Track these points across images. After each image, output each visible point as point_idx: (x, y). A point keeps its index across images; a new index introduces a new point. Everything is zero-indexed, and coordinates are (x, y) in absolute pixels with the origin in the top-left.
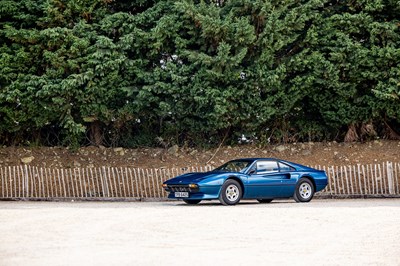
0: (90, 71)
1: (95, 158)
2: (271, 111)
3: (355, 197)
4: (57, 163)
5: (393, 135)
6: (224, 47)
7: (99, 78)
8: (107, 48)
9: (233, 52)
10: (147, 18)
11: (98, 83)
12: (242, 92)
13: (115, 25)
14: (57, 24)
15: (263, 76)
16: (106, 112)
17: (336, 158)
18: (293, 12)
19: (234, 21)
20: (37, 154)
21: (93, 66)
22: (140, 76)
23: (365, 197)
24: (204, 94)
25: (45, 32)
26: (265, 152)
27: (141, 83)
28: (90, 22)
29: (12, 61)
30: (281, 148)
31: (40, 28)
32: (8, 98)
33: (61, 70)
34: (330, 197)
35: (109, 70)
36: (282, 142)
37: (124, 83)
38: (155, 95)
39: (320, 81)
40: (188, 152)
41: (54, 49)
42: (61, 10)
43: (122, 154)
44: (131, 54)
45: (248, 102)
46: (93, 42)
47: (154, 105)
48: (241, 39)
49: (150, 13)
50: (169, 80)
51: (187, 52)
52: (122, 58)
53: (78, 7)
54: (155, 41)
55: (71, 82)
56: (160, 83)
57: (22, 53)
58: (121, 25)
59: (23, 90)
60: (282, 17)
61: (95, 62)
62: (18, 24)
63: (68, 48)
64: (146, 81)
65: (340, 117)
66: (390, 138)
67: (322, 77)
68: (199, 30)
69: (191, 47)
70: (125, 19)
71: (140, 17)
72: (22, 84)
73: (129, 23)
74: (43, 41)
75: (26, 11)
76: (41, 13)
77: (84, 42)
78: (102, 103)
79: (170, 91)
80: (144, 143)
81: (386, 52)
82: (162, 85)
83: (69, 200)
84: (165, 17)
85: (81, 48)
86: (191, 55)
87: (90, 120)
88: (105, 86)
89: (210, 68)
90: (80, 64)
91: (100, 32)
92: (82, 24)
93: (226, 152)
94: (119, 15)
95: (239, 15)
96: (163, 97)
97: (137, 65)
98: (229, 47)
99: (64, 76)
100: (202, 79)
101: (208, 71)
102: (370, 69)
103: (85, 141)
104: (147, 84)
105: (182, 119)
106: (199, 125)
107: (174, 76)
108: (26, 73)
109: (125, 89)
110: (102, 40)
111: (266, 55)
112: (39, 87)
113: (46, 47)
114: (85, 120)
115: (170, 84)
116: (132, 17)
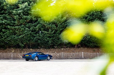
0: (24, 34)
1: (26, 51)
3: (76, 59)
4: (19, 52)
6: (50, 30)
8: (28, 30)
9: (52, 31)
12: (54, 38)
13: (29, 26)
14: (18, 25)
15: (58, 35)
16: (28, 42)
17: (73, 51)
18: (63, 24)
19: (52, 25)
20: (15, 50)
21: (25, 33)
22: (34, 35)
23: (78, 59)
24: (47, 39)
25: (16, 27)
26: (59, 50)
27: (35, 37)
28: (24, 25)
29: (9, 32)
30: (62, 49)
31: (15, 26)
32: (9, 39)
33: (19, 34)
34: (71, 59)
36: (63, 48)
38: (37, 39)
40: (44, 50)
41: (17, 30)
42: (19, 23)
43: (32, 50)
44: (32, 31)
46: (25, 29)
47: (37, 41)
48: (53, 29)
49: (36, 23)
50: (40, 36)
51: (43, 31)
52: (31, 32)
53: (22, 23)
54: (37, 29)
55: (21, 36)
56: (38, 37)
57: (11, 31)
59: (12, 38)
60: (61, 24)
62: (10, 25)
63: (20, 30)
66: (84, 47)
68: (45, 27)
69: (44, 30)
70: (31, 25)
71: (34, 24)
72: (11, 37)
74: (15, 29)
75: (12, 23)
76: (15, 24)
77: (23, 29)
78: (27, 40)
80: (36, 48)
82: (39, 37)
84: (39, 24)
85: (23, 30)
86: (44, 32)
88: (27, 37)
89: (47, 34)
90: (22, 33)
91: (26, 27)
92: (23, 26)
93: (52, 50)
94: (30, 24)
95: (53, 24)
96: (39, 39)
97: (34, 33)
98: (51, 30)
99: (20, 35)
100: (46, 36)
101: (47, 35)
103: (24, 47)
104: (36, 37)
105: (43, 44)
106: (46, 45)
107: (41, 36)
108: (12, 35)
109: (32, 38)
110: (27, 29)
111: (58, 32)
112: (14, 38)
113: (16, 30)
115: (40, 37)
116: (32, 24)
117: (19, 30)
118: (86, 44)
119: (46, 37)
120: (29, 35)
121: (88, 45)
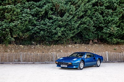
0: (20, 21)
1: (14, 48)
2: (72, 35)
4: (2, 50)
5: (100, 43)
6: (67, 14)
7: (22, 23)
8: (27, 13)
9: (68, 17)
10: (40, 4)
11: (21, 25)
13: (29, 5)
15: (73, 24)
16: (21, 34)
17: (86, 49)
19: (70, 6)
21: (21, 19)
22: (35, 23)
25: (7, 6)
26: (65, 47)
28: (21, 4)
30: (70, 46)
33: (10, 20)
35: (26, 20)
37: (29, 25)
38: (39, 29)
39: (87, 27)
40: (42, 47)
43: (22, 47)
45: (66, 32)
46: (21, 11)
47: (38, 32)
51: (52, 16)
52: (31, 17)
54: (42, 11)
56: (42, 25)
58: (31, 6)
61: (22, 18)
64: (37, 24)
65: (89, 37)
67: (88, 25)
71: (38, 4)
73: (34, 5)
74: (4, 9)
78: (20, 31)
79: (45, 28)
80: (29, 44)
81: (109, 19)
83: (10, 63)
84: (48, 4)
85: (17, 13)
86: (54, 17)
87: (15, 36)
88: (23, 26)
92: (19, 5)
93: (54, 47)
96: (41, 30)
101: (59, 22)
102: (102, 23)
104: (37, 26)
106: (49, 39)
107: (48, 23)
111: (76, 18)
112: (1, 25)
114: (14, 36)
115: (45, 26)
116: (35, 3)
117: (11, 13)
118: (107, 39)
119: (54, 27)
120: (27, 22)
121: (110, 40)
